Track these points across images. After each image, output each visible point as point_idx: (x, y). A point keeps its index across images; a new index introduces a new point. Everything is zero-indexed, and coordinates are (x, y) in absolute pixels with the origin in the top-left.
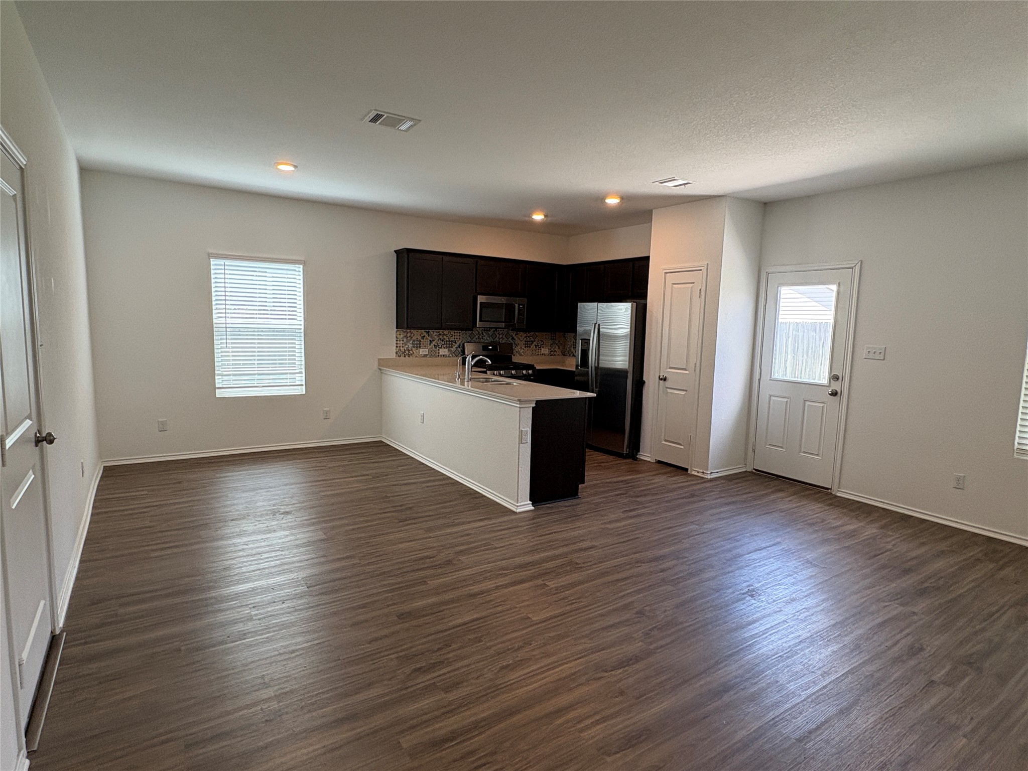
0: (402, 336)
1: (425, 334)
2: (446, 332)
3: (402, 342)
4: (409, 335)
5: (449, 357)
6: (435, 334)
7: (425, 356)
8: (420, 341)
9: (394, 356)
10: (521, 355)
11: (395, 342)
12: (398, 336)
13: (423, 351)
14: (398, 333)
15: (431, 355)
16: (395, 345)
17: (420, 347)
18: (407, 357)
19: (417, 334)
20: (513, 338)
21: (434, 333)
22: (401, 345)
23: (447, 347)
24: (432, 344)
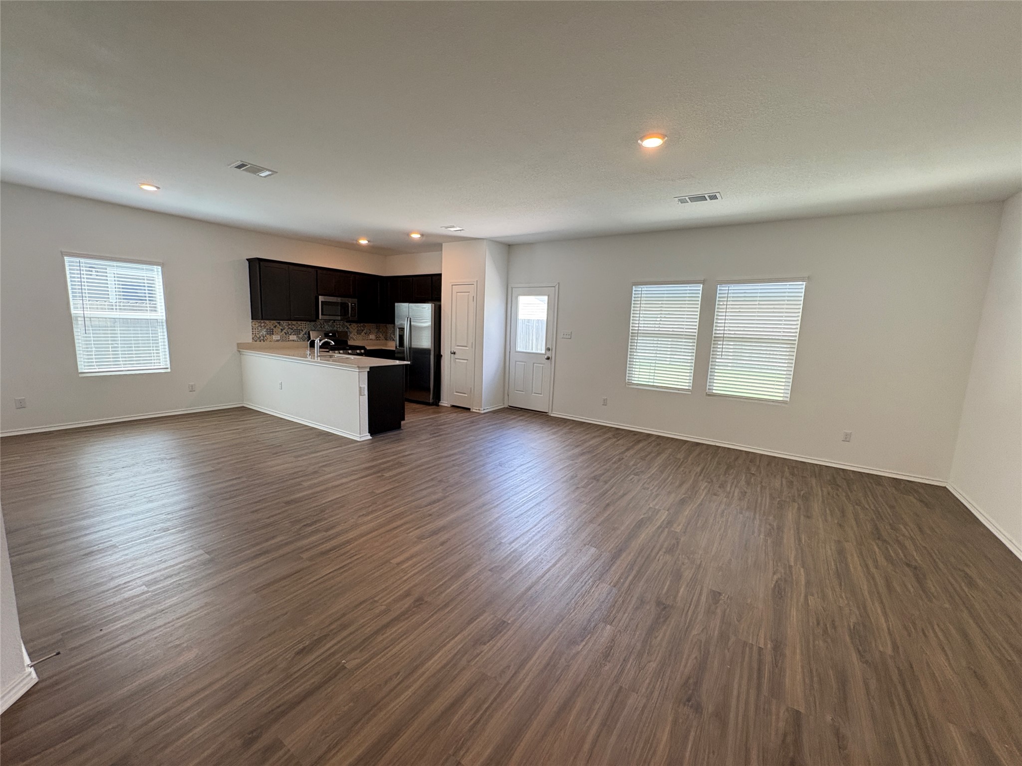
0: (257, 326)
1: (277, 324)
2: (294, 323)
3: (257, 330)
4: (263, 325)
5: (298, 341)
6: (285, 324)
7: (278, 341)
8: (273, 329)
9: (250, 341)
10: (354, 340)
11: (251, 330)
12: (254, 326)
13: (275, 337)
14: (254, 323)
15: (282, 340)
16: (251, 333)
17: (273, 334)
18: (262, 341)
19: (270, 324)
20: (347, 328)
21: (284, 323)
22: (257, 333)
23: (295, 334)
24: (283, 332)
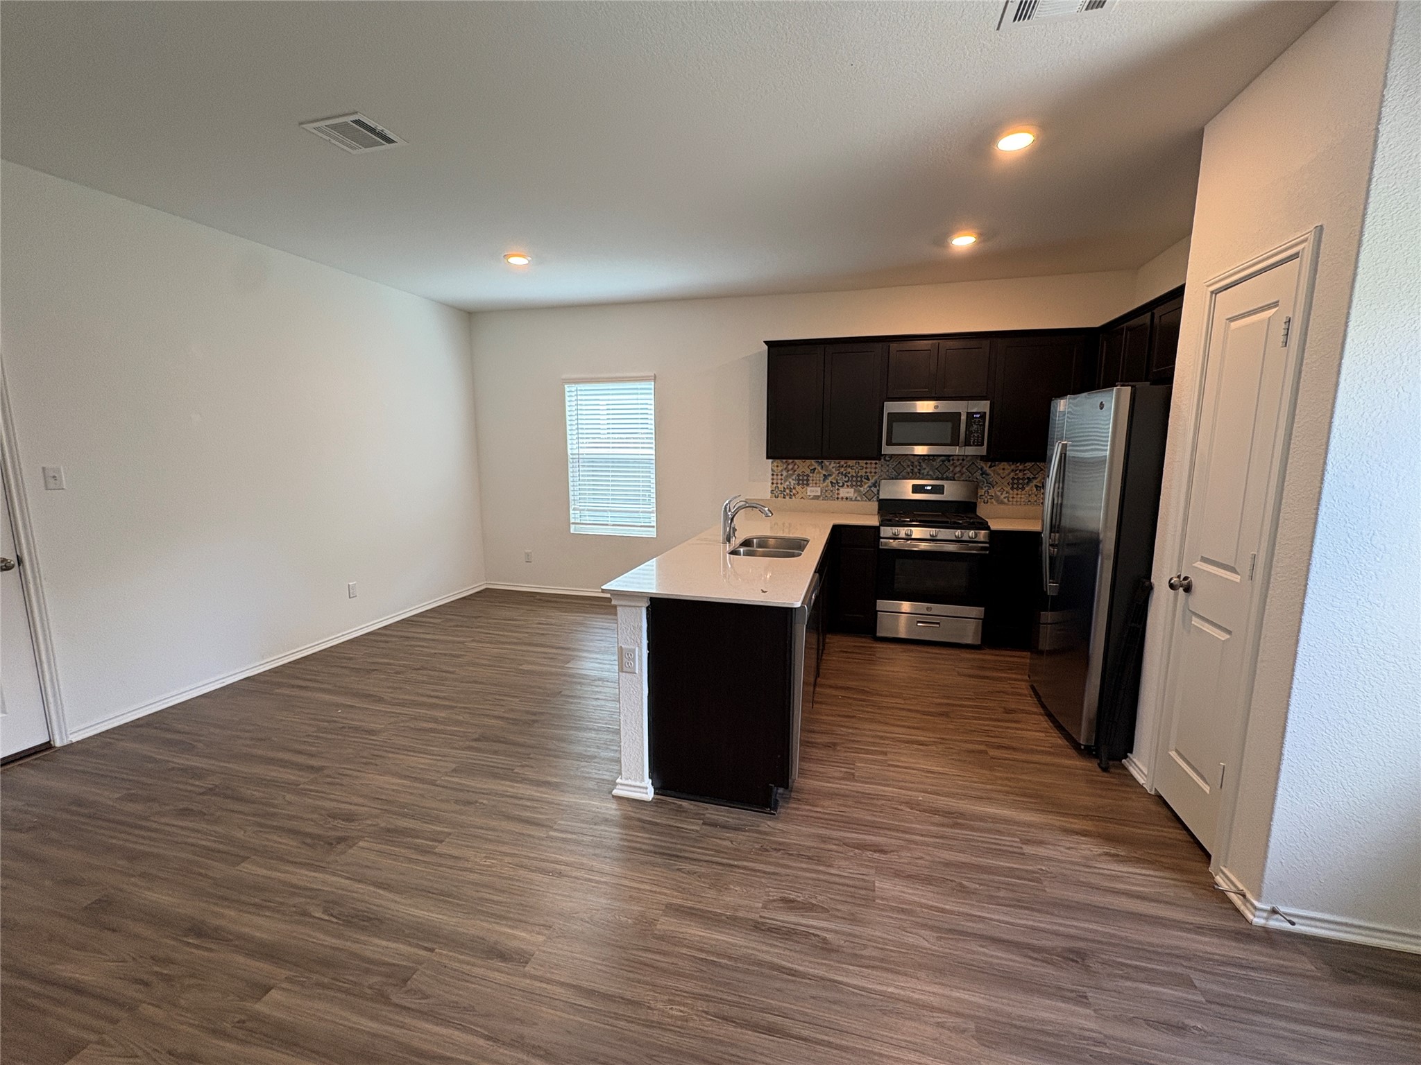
0: (780, 469)
1: (816, 465)
2: (851, 463)
3: (779, 477)
4: (790, 467)
5: (856, 500)
6: (833, 465)
7: (817, 498)
8: (808, 476)
9: (768, 496)
10: (1002, 503)
11: (771, 477)
12: (775, 469)
13: (813, 491)
14: (775, 464)
15: (824, 496)
16: (771, 481)
17: (808, 485)
18: (787, 498)
19: (803, 466)
20: (983, 473)
21: (831, 465)
22: (779, 482)
23: (852, 486)
24: (827, 482)
